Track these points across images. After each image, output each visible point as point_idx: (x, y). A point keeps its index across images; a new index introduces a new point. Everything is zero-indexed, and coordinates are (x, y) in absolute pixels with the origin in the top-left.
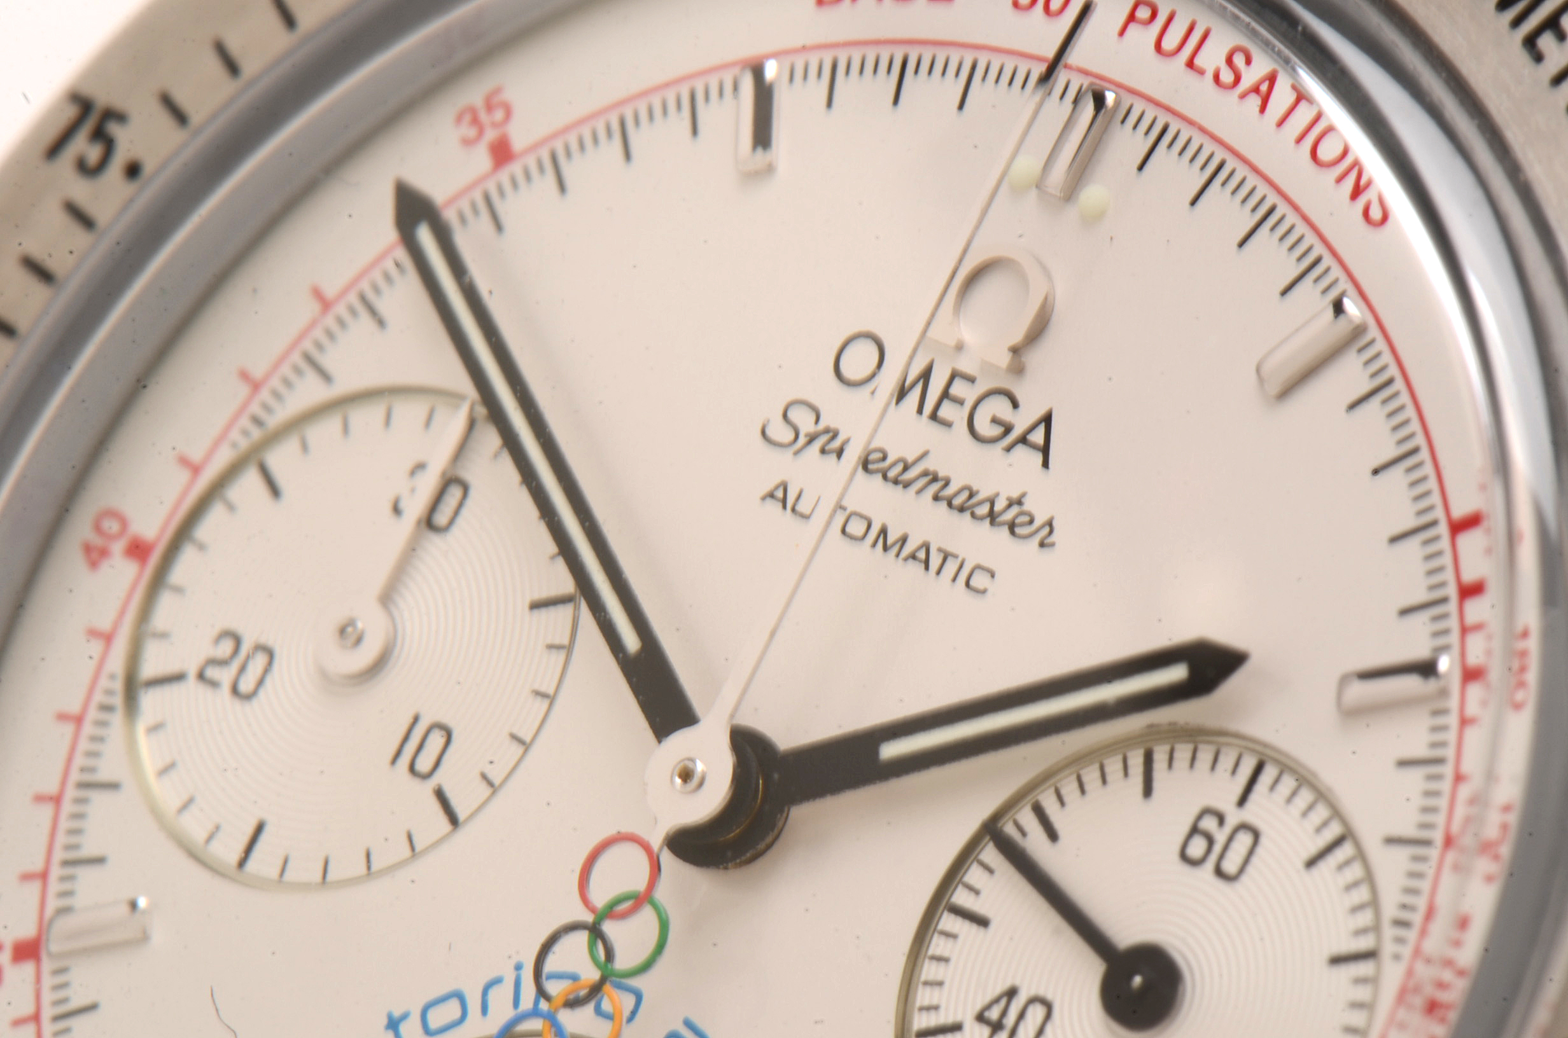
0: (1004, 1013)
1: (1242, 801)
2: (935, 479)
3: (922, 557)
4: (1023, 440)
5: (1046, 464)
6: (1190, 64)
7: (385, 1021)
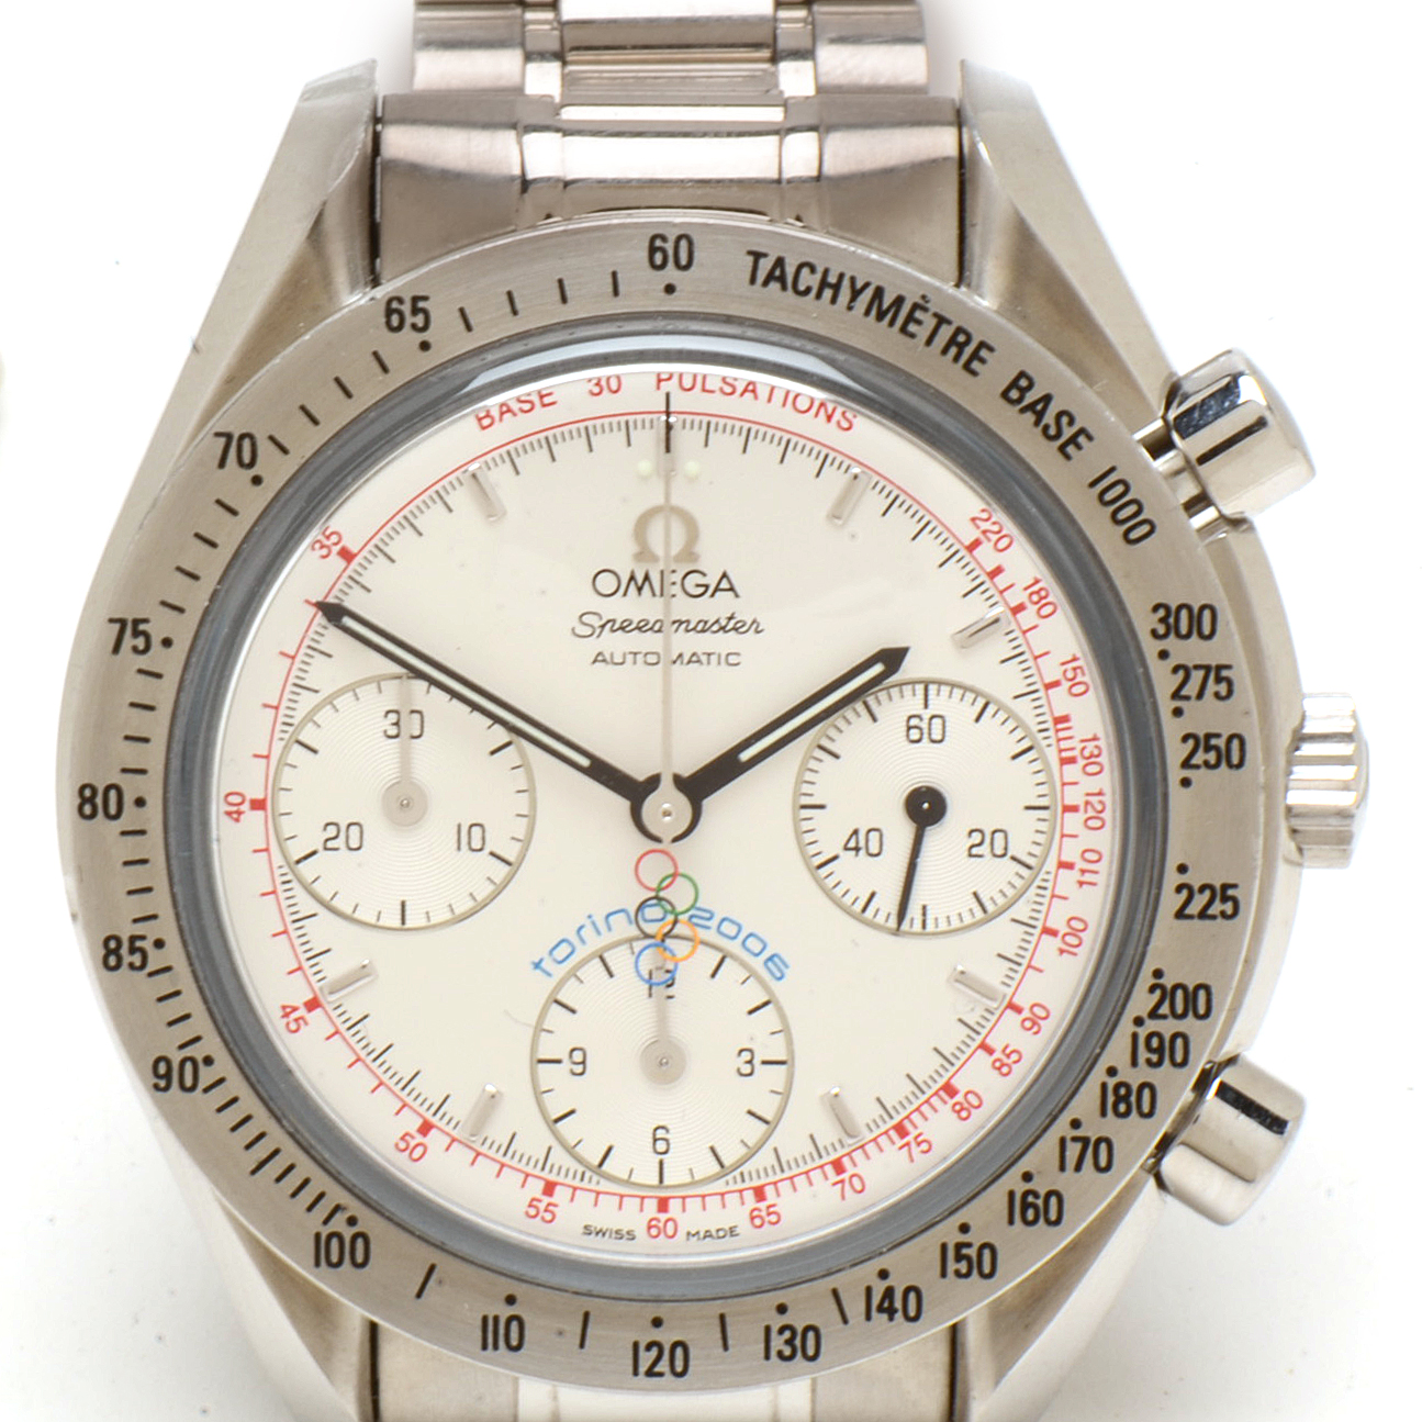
0: (857, 842)
1: (926, 706)
2: (681, 623)
3: (694, 659)
4: (717, 589)
5: (737, 596)
6: (704, 390)
7: (532, 966)
